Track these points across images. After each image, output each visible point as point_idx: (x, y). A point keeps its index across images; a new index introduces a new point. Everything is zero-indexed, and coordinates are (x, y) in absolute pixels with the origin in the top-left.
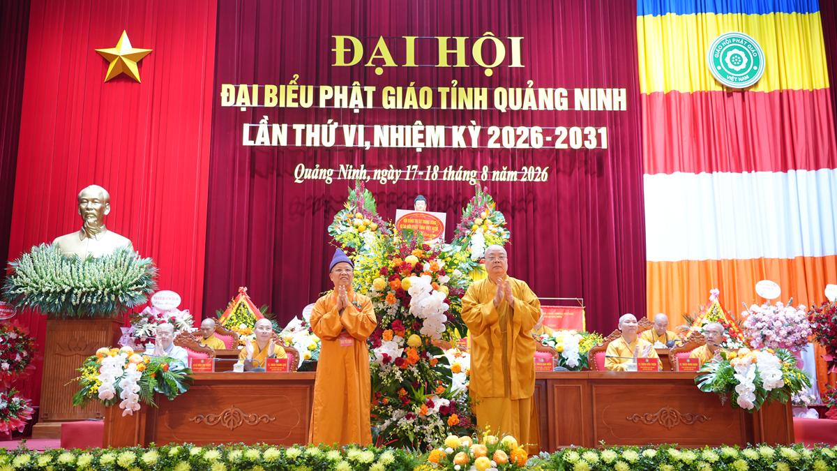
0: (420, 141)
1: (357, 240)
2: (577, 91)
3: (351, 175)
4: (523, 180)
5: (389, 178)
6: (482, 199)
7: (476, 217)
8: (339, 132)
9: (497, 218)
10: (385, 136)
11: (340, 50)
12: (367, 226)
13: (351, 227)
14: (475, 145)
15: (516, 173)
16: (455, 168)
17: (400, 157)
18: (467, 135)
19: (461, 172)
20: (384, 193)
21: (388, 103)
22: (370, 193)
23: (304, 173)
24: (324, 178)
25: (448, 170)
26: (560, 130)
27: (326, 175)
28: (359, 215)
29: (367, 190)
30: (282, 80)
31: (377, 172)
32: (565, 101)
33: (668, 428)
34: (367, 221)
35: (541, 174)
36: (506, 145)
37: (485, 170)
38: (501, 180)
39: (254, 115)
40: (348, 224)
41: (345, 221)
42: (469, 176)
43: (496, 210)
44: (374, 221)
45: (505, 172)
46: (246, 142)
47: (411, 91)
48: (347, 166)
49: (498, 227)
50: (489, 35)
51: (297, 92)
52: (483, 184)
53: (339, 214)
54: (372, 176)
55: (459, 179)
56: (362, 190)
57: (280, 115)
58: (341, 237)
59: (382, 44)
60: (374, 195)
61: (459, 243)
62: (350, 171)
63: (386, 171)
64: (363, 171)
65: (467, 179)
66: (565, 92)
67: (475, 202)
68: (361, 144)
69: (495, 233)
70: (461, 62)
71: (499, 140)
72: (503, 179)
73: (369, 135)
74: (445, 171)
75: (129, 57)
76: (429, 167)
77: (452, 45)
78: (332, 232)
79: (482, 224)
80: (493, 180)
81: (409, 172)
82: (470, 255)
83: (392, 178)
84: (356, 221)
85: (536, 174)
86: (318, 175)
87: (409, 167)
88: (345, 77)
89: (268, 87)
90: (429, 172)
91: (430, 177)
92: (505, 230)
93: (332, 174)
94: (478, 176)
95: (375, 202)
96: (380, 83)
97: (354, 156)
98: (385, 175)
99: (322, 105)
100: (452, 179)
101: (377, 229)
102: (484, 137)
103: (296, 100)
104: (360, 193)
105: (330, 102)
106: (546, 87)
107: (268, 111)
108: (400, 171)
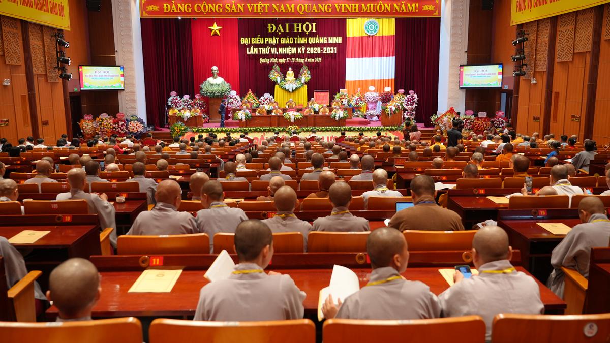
0: (291, 52)
1: (275, 79)
2: (329, 38)
3: (274, 61)
4: (315, 62)
5: (283, 62)
6: (305, 67)
7: (303, 72)
8: (270, 50)
9: (308, 72)
10: (282, 51)
11: (270, 28)
12: (278, 76)
13: (274, 76)
14: (303, 53)
15: (313, 60)
16: (299, 59)
17: (285, 56)
18: (302, 50)
20: (281, 66)
21: (282, 42)
22: (278, 66)
23: (262, 61)
25: (297, 59)
26: (325, 48)
27: (267, 61)
28: (276, 72)
30: (255, 36)
31: (280, 60)
32: (326, 41)
36: (312, 53)
37: (306, 59)
39: (249, 46)
41: (273, 74)
42: (302, 61)
43: (308, 70)
44: (279, 74)
46: (248, 53)
47: (288, 38)
48: (273, 59)
49: (308, 74)
50: (307, 23)
51: (259, 39)
52: (305, 63)
53: (271, 72)
54: (278, 61)
55: (299, 61)
56: (276, 65)
57: (256, 46)
58: (272, 78)
59: (280, 26)
63: (282, 60)
64: (276, 60)
66: (326, 38)
67: (303, 68)
68: (276, 53)
69: (307, 76)
70: (300, 31)
71: (310, 51)
72: (310, 61)
73: (278, 51)
75: (217, 30)
76: (292, 59)
77: (298, 26)
78: (269, 77)
79: (304, 74)
80: (308, 62)
82: (301, 82)
84: (275, 74)
85: (319, 60)
87: (287, 59)
88: (271, 35)
89: (252, 38)
91: (293, 61)
92: (310, 75)
93: (269, 61)
94: (304, 61)
95: (279, 69)
96: (280, 37)
97: (274, 56)
99: (266, 43)
101: (280, 76)
102: (306, 51)
103: (259, 42)
104: (276, 67)
105: (268, 42)
106: (321, 37)
107: (253, 45)
108: (285, 59)
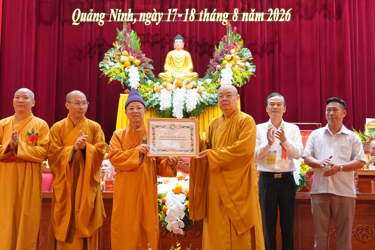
1: (122, 75)
3: (121, 18)
4: (269, 20)
5: (152, 20)
6: (232, 37)
7: (227, 53)
9: (244, 54)
12: (132, 63)
13: (118, 63)
15: (263, 14)
16: (210, 11)
17: (163, 1)
19: (215, 14)
20: (149, 34)
22: (136, 33)
23: (80, 17)
24: (97, 20)
25: (204, 12)
27: (99, 18)
28: (125, 52)
29: (133, 31)
31: (142, 15)
33: (363, 242)
34: (132, 58)
35: (285, 15)
37: (236, 12)
38: (250, 20)
40: (115, 61)
41: (113, 58)
43: (244, 47)
44: (138, 58)
45: (253, 14)
48: (117, 10)
49: (245, 61)
52: (233, 24)
53: (109, 52)
54: (138, 19)
55: (213, 20)
56: (128, 31)
58: (109, 71)
60: (139, 35)
61: (211, 77)
62: (119, 14)
63: (150, 14)
64: (131, 15)
65: (220, 20)
67: (226, 40)
69: (242, 67)
72: (252, 20)
74: (201, 13)
76: (187, 10)
78: (102, 68)
79: (231, 60)
80: (243, 20)
81: (169, 14)
82: (219, 87)
83: (155, 20)
84: (123, 58)
85: (281, 15)
86: (92, 18)
87: (170, 10)
90: (187, 14)
91: (188, 19)
92: (251, 65)
93: (104, 17)
94: (230, 17)
95: (140, 42)
97: (124, 2)
98: (149, 18)
100: (207, 20)
101: (140, 65)
104: (127, 34)
108: (162, 14)
